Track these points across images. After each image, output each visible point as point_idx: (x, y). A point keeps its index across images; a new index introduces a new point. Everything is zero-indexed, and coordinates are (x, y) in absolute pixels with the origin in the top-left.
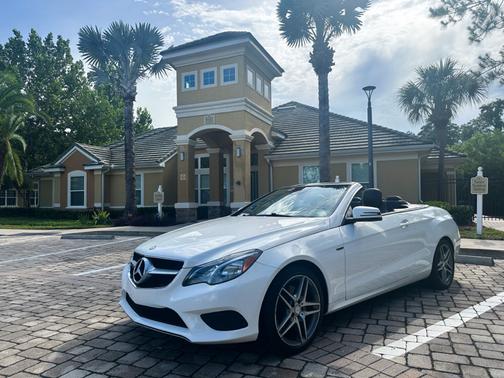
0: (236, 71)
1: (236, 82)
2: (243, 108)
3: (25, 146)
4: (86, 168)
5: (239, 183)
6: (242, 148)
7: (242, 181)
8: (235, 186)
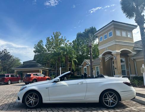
0: (112, 33)
1: (112, 36)
2: (115, 43)
3: (77, 62)
4: (86, 66)
5: (116, 68)
6: (116, 56)
7: (117, 68)
8: (115, 69)
